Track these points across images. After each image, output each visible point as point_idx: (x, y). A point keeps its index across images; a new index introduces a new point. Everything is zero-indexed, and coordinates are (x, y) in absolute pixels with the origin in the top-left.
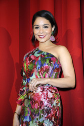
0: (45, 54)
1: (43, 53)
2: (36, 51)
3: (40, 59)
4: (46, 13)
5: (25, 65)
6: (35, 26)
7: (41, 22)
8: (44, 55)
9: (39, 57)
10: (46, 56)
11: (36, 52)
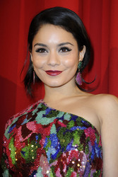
0: (67, 118)
1: (60, 116)
2: (40, 110)
3: (53, 130)
4: (64, 15)
5: (12, 148)
6: (38, 47)
7: (52, 36)
8: (66, 122)
9: (49, 125)
10: (71, 124)
11: (40, 114)
